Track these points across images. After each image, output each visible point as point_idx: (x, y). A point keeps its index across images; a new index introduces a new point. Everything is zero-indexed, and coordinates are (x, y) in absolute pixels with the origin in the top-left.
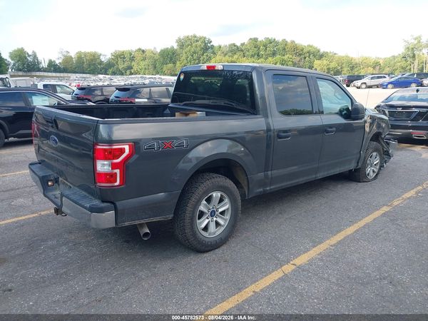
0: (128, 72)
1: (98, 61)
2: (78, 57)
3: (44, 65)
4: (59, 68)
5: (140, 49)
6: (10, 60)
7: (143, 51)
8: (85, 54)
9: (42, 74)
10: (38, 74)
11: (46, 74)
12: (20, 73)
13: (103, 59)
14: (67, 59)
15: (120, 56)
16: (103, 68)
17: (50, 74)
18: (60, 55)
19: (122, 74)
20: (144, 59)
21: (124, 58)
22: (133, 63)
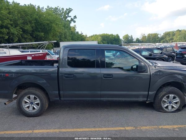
0: (171, 41)
1: (157, 37)
2: (148, 36)
3: (135, 40)
4: (140, 41)
5: (178, 30)
6: (123, 39)
7: (180, 31)
8: (152, 34)
9: (133, 44)
10: (132, 44)
11: (135, 44)
12: (126, 44)
13: (159, 36)
14: (144, 37)
15: (167, 34)
16: (159, 40)
17: (136, 44)
18: (141, 36)
19: (168, 42)
20: (180, 35)
21: (170, 35)
22: (174, 37)
